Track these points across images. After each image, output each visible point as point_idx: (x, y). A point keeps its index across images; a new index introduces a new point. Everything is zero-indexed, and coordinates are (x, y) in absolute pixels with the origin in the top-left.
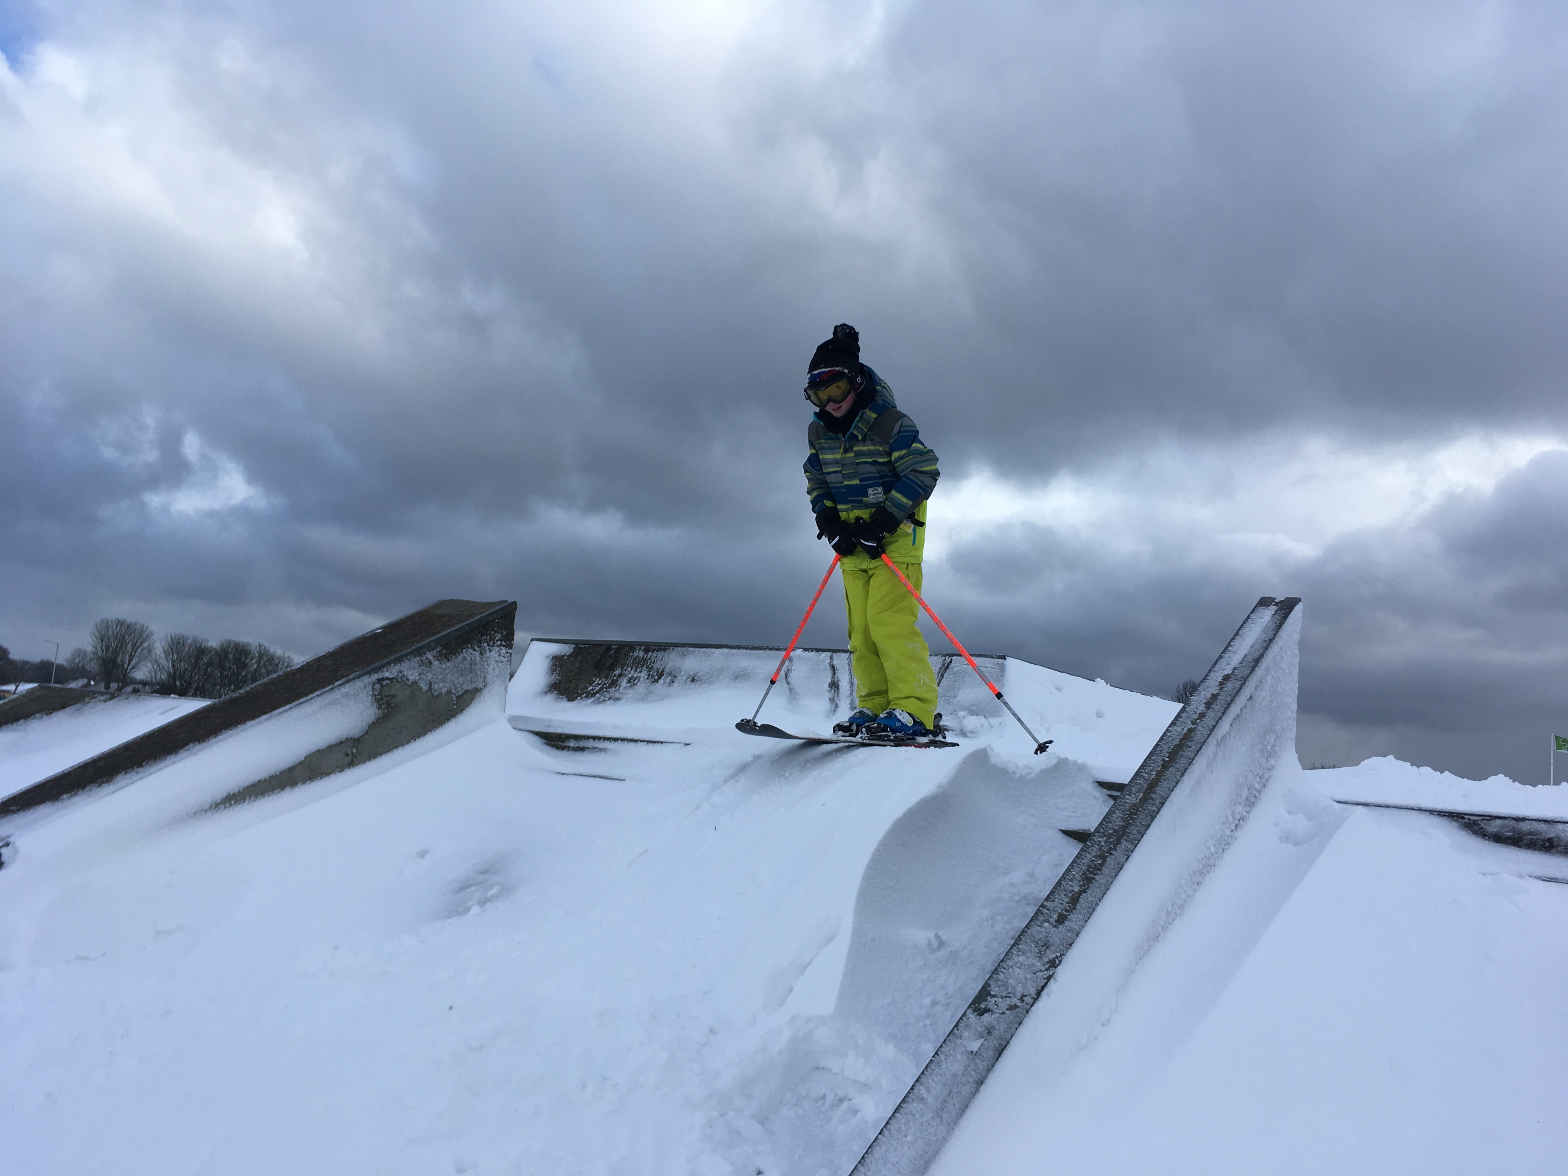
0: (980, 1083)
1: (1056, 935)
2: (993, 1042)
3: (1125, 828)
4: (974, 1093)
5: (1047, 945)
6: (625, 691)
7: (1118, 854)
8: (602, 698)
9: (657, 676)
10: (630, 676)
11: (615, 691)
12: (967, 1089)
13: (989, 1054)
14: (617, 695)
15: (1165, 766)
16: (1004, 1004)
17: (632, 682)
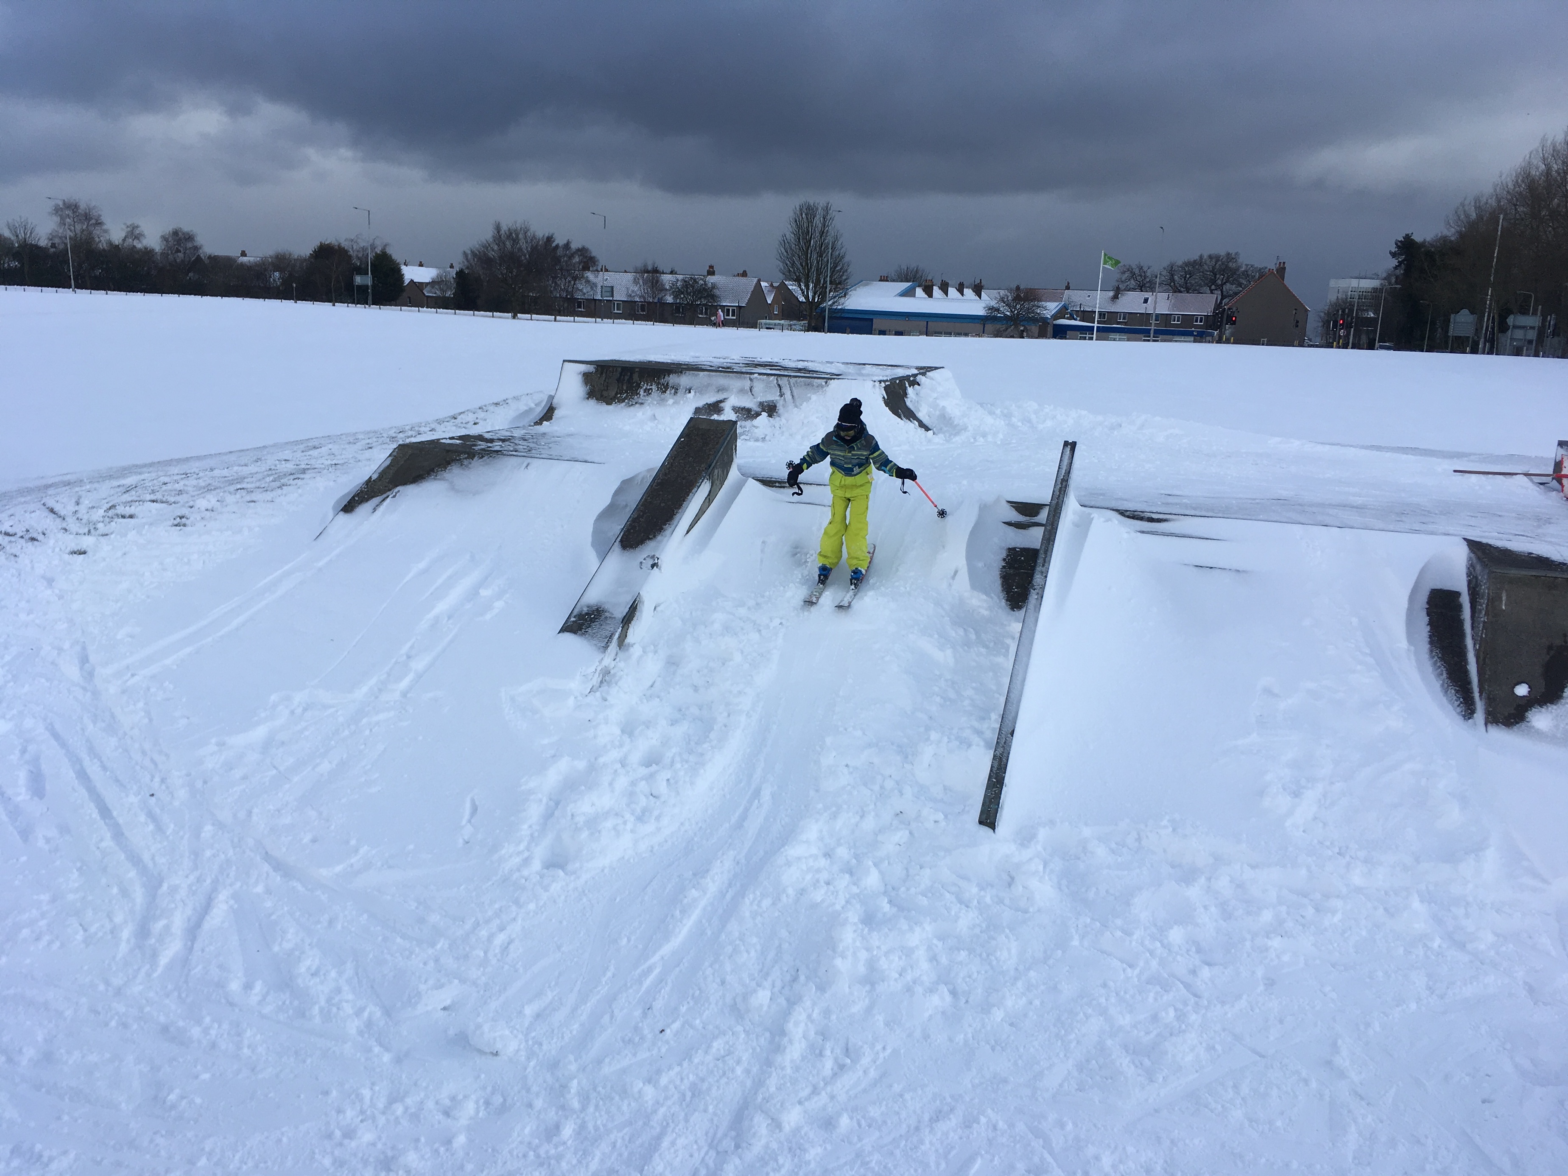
0: (1041, 604)
1: (1044, 569)
2: (1040, 596)
3: (1050, 537)
4: (1040, 606)
5: (1042, 572)
6: (644, 398)
7: (1050, 545)
8: (631, 403)
9: (664, 388)
10: (644, 388)
11: (638, 398)
12: (1039, 606)
13: (1040, 598)
14: (640, 401)
15: (1054, 516)
16: (1038, 587)
17: (648, 392)
